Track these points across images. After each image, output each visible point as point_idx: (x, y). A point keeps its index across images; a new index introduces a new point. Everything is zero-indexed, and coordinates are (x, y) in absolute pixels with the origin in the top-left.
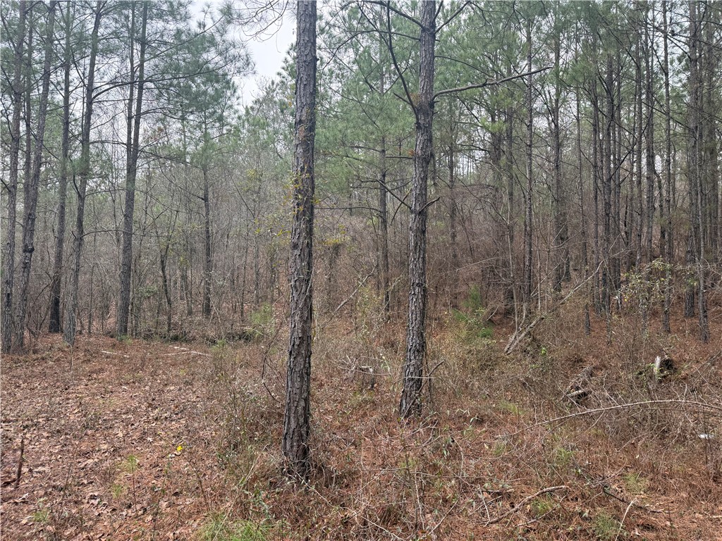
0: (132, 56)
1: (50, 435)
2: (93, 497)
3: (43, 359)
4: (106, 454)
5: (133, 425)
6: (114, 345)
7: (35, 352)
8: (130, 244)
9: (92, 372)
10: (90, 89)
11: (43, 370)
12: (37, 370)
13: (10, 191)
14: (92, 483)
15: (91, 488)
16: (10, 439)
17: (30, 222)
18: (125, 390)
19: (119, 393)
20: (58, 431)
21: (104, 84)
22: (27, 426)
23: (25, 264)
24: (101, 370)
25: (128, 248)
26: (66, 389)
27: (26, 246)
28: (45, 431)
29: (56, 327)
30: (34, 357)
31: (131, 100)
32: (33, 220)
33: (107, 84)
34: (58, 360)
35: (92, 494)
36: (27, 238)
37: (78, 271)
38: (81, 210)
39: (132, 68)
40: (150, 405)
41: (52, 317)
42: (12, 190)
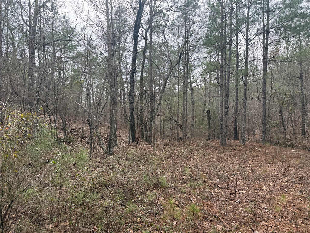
0: (264, 20)
1: (242, 179)
2: (264, 208)
3: (234, 149)
4: (267, 192)
5: (276, 182)
6: (261, 146)
7: (231, 146)
8: (265, 103)
9: (254, 157)
10: (247, 40)
11: (235, 153)
12: (233, 153)
13: (220, 86)
14: (263, 202)
15: (263, 204)
16: (229, 178)
17: (227, 97)
18: (269, 166)
19: (267, 167)
20: (245, 178)
21: (252, 36)
22: (234, 174)
23: (226, 113)
24: (257, 156)
25: (265, 105)
26: (245, 162)
27: (226, 106)
28: (240, 177)
29: (236, 138)
30: (231, 148)
31: (264, 39)
32: (228, 96)
33: (254, 35)
34: (240, 150)
35: (264, 207)
36: (226, 103)
37: (245, 115)
38: (245, 90)
39: (264, 25)
40: (283, 175)
41: (235, 134)
42: (221, 86)
